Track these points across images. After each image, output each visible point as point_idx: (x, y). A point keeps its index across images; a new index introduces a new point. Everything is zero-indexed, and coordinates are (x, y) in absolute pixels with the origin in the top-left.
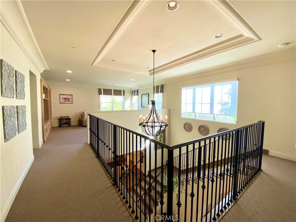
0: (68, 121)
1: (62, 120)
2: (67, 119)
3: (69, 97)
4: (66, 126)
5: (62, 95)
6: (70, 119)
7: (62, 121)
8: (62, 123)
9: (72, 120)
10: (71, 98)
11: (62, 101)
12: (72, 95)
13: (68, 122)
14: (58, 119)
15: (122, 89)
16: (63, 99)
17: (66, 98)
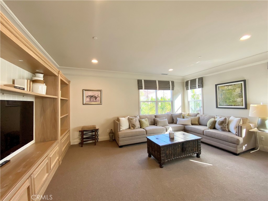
0: (94, 133)
1: (85, 132)
2: (92, 131)
3: (96, 94)
4: (91, 142)
5: (86, 90)
6: (97, 129)
7: (85, 134)
8: (84, 137)
9: (100, 132)
10: (99, 96)
11: (87, 101)
12: (100, 91)
13: (94, 135)
14: (79, 131)
15: (170, 80)
16: (87, 97)
17: (92, 97)
